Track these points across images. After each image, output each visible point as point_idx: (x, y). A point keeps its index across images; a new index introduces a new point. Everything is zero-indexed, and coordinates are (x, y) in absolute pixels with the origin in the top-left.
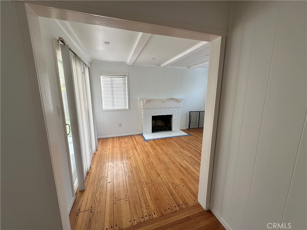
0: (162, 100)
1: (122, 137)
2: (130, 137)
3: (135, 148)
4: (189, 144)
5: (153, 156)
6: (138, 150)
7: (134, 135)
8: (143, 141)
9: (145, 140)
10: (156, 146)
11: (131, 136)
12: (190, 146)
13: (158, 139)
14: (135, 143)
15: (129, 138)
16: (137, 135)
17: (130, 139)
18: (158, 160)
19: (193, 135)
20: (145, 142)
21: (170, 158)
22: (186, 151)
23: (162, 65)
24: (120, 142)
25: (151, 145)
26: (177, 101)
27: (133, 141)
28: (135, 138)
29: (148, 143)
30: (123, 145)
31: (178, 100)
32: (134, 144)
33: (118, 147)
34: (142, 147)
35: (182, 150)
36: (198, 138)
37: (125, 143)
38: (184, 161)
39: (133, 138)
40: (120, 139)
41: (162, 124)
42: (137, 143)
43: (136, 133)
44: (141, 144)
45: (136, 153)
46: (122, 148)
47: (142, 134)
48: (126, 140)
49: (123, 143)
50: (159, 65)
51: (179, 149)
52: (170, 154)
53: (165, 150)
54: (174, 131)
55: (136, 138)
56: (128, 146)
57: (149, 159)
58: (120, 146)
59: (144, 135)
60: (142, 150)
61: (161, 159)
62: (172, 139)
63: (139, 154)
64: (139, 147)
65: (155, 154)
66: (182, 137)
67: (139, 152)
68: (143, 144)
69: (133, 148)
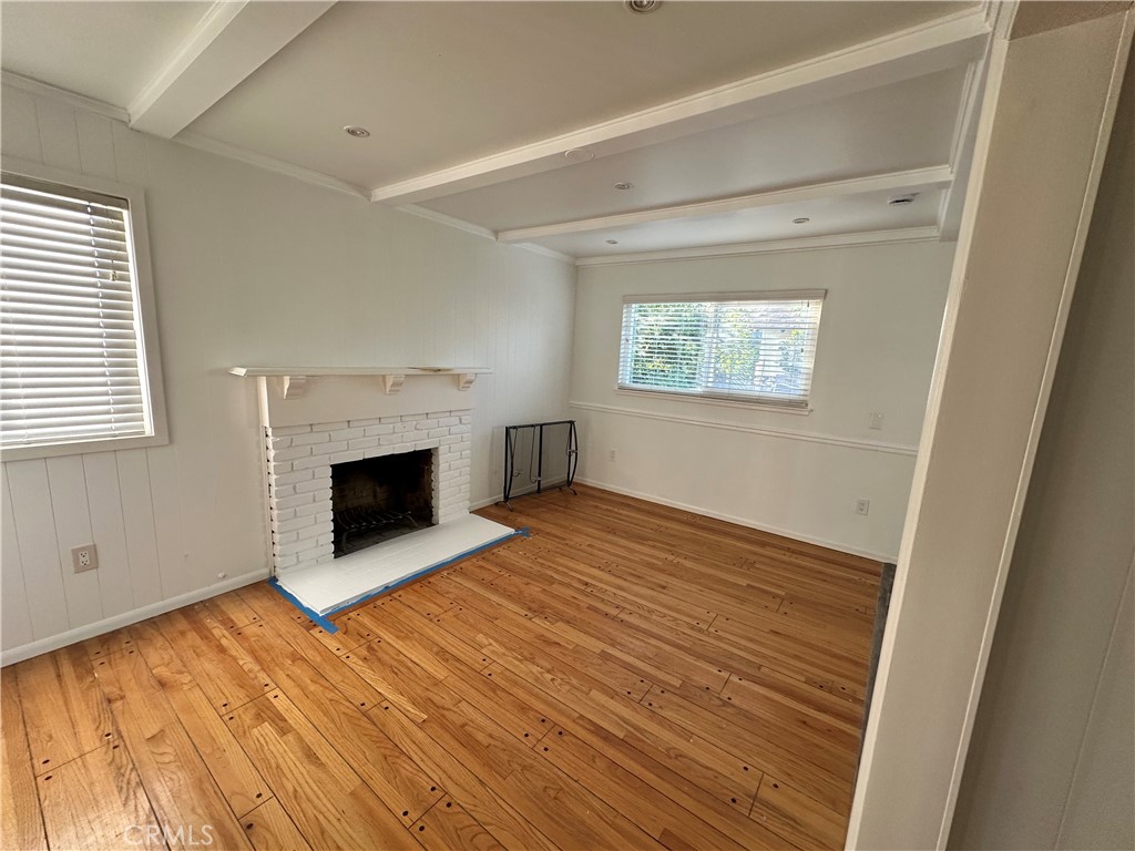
0: (384, 376)
1: (108, 640)
2: (183, 624)
3: (265, 712)
4: (551, 581)
5: (420, 735)
6: (294, 717)
7: (210, 605)
8: (298, 631)
9: (311, 621)
10: (399, 645)
11: (187, 612)
12: (556, 588)
13: (389, 591)
14: (247, 662)
15: (183, 633)
16: (238, 594)
17: (193, 637)
18: (462, 753)
19: (538, 532)
20: (315, 632)
21: (524, 708)
22: (560, 624)
23: (384, 192)
24: (96, 695)
25: (370, 649)
26: (458, 380)
27: (222, 650)
28: (231, 626)
29: (339, 634)
30: (141, 717)
31: (459, 375)
32: (241, 679)
33: (97, 760)
34: (312, 687)
35: (540, 624)
36: (564, 539)
37: (160, 694)
38: (594, 693)
39: (219, 631)
40: (90, 671)
41: (375, 496)
42: (257, 659)
43: (225, 583)
44: (296, 658)
45: (283, 751)
46: (144, 752)
47: (273, 580)
48: (157, 657)
49: (135, 697)
50: (364, 188)
51: (528, 624)
52: (508, 679)
53: (462, 657)
54: (446, 527)
55: (241, 616)
56: (190, 709)
57: (406, 769)
58: (114, 741)
59: (289, 585)
60: (326, 713)
61: (480, 737)
62: (463, 573)
63: (310, 756)
64: (294, 691)
65: (426, 712)
66: (502, 552)
67: (311, 737)
68: (311, 654)
69: (248, 719)
